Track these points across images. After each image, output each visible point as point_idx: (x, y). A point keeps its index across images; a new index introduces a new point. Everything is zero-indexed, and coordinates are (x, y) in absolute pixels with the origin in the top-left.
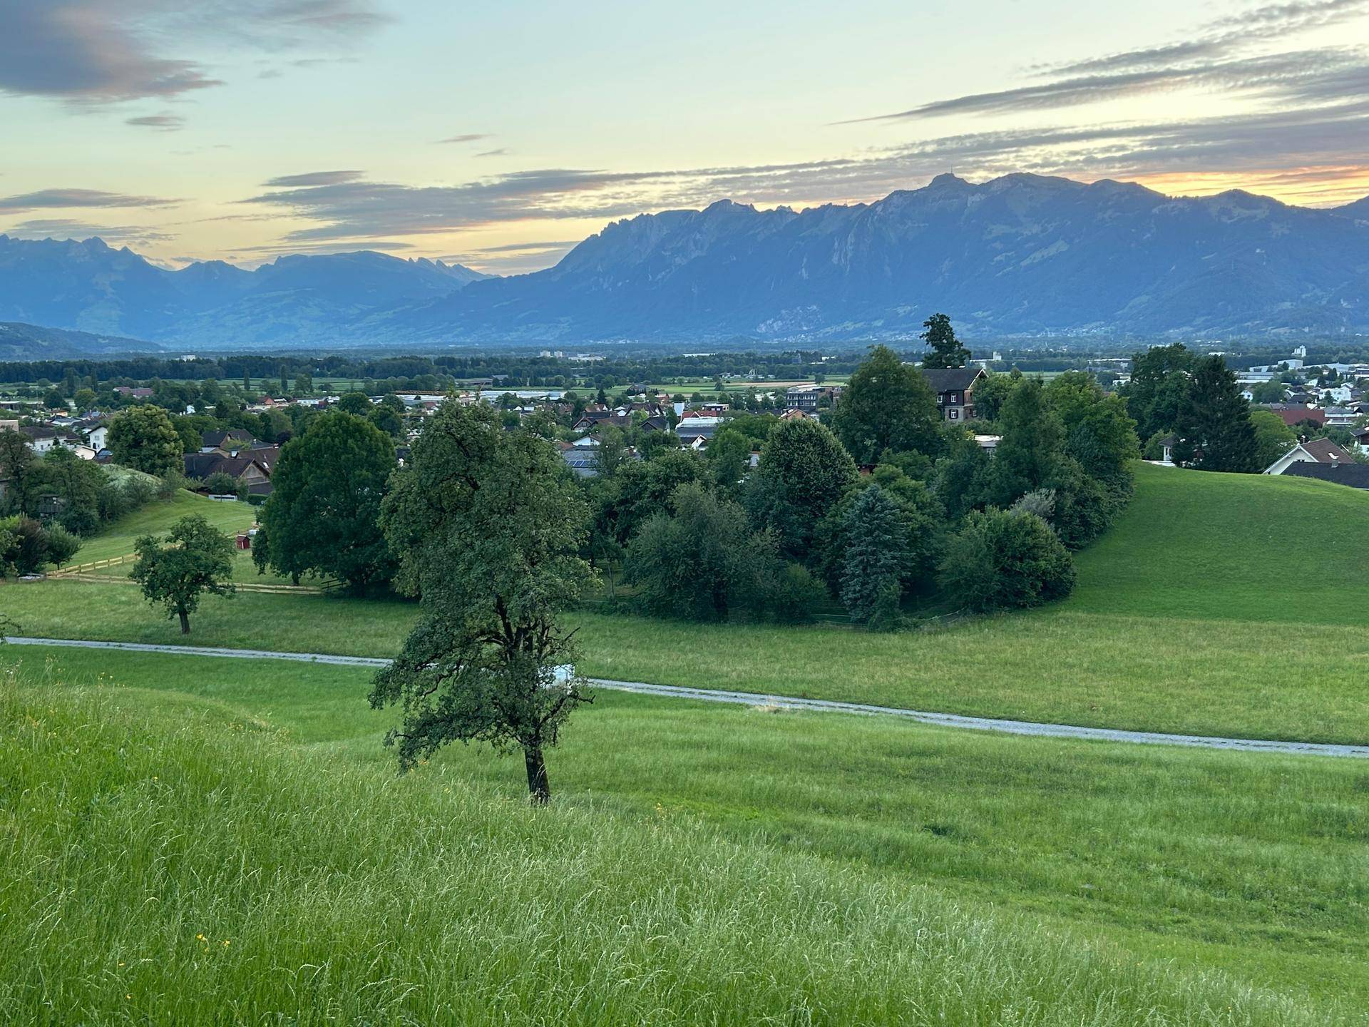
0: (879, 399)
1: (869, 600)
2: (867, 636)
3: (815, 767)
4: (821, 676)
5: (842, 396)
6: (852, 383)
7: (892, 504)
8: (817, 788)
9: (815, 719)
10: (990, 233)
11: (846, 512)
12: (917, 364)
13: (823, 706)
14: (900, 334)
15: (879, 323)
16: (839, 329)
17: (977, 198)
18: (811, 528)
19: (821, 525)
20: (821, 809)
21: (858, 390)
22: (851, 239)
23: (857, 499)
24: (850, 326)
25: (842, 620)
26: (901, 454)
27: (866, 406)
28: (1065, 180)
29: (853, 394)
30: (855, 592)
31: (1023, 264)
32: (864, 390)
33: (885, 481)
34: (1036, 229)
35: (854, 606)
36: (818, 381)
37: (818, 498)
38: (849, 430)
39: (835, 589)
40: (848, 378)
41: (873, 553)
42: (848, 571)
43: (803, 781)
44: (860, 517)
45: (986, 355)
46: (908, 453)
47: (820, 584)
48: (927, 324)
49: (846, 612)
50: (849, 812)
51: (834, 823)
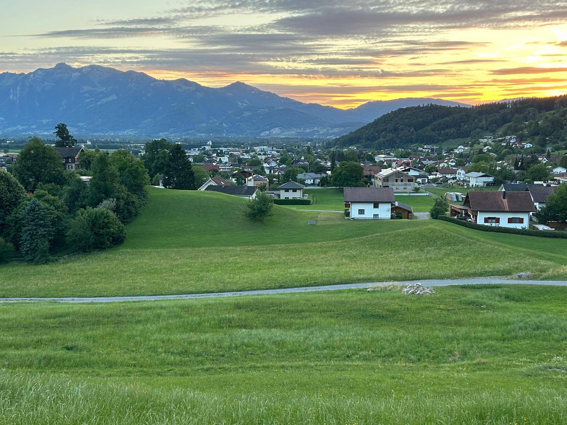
0: (35, 160)
1: (34, 250)
2: (34, 267)
3: (10, 328)
4: (12, 287)
5: (17, 159)
6: (22, 153)
7: (43, 207)
8: (11, 338)
9: (9, 307)
10: (83, 90)
11: (21, 212)
12: (53, 145)
13: (14, 300)
14: (44, 132)
15: (34, 127)
16: (15, 129)
17: (77, 74)
18: (4, 220)
19: (9, 218)
20: (13, 347)
21: (24, 156)
22: (18, 88)
23: (26, 205)
24: (20, 128)
25: (22, 260)
26: (47, 185)
27: (29, 163)
28: (115, 70)
29: (22, 159)
30: (27, 247)
31: (99, 103)
32: (28, 156)
33: (39, 197)
34: (103, 89)
35: (27, 254)
36: (5, 152)
37: (7, 206)
38: (21, 174)
39: (17, 247)
40: (20, 151)
41: (35, 229)
42: (23, 238)
43: (4, 335)
44: (28, 214)
45: (84, 142)
46: (50, 184)
47: (10, 245)
48: (56, 128)
49: (23, 257)
50: (27, 346)
51: (19, 352)
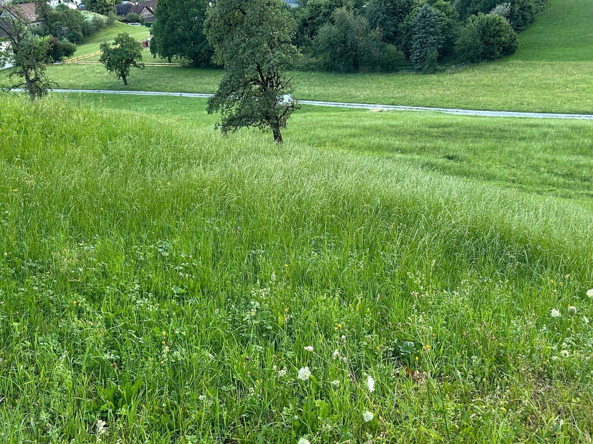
1: (423, 59)
2: (421, 76)
3: (397, 134)
4: (401, 95)
7: (434, 14)
8: (398, 142)
9: (398, 114)
11: (413, 19)
13: (402, 108)
18: (397, 27)
19: (401, 25)
20: (399, 151)
23: (418, 12)
25: (411, 69)
30: (416, 56)
33: (431, 2)
35: (416, 63)
37: (400, 12)
39: (408, 55)
41: (425, 37)
42: (414, 47)
43: (392, 140)
44: (419, 20)
47: (401, 53)
49: (412, 66)
50: (411, 152)
51: (404, 156)
